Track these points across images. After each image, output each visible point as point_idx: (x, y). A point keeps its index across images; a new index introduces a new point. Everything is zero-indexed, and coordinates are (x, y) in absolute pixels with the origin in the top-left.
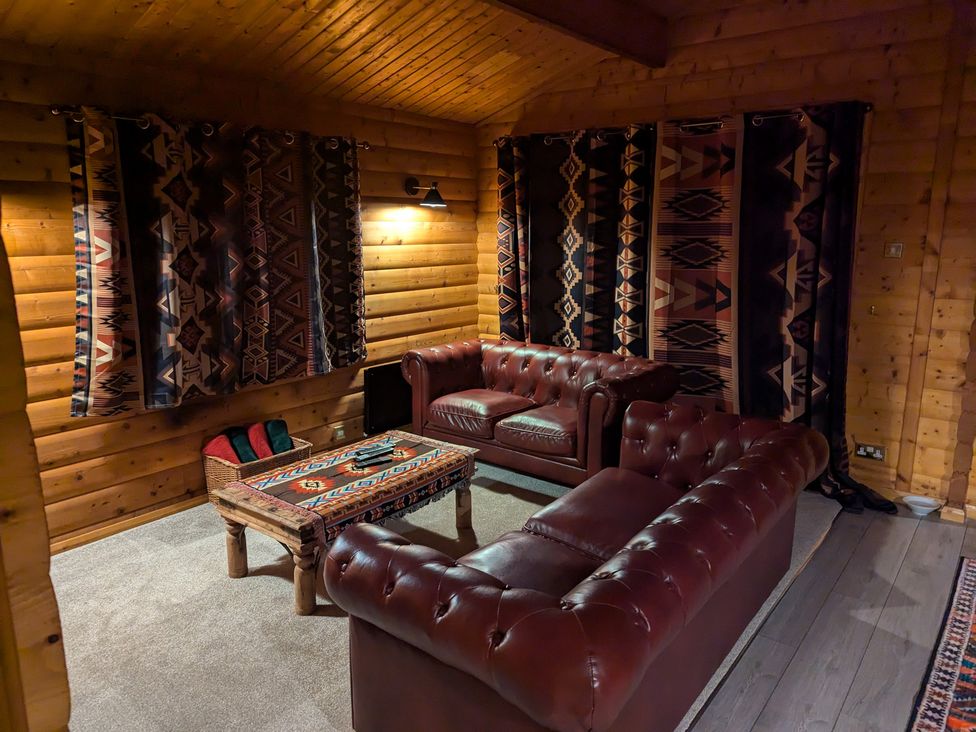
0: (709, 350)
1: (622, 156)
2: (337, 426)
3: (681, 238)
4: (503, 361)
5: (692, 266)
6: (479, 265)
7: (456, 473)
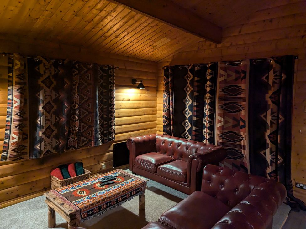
0: (238, 143)
1: (206, 73)
2: (103, 164)
3: (227, 102)
4: (163, 143)
5: (232, 112)
6: (157, 108)
7: (138, 189)
